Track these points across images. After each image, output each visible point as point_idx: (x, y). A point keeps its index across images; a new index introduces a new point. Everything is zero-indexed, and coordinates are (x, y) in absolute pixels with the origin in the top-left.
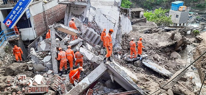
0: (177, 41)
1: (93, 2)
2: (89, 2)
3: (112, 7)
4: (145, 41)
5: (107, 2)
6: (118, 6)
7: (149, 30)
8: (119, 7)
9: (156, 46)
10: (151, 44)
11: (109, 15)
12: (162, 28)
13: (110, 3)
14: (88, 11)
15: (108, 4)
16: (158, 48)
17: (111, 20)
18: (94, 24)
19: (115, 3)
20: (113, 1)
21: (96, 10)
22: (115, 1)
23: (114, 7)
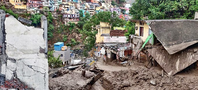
0: (93, 77)
1: (11, 52)
2: (3, 53)
3: (38, 56)
4: (65, 86)
5: (31, 50)
6: (45, 52)
7: (55, 73)
8: (46, 54)
9: (78, 87)
10: (73, 86)
11: (35, 65)
12: (67, 68)
13: (35, 51)
14: (4, 65)
15: (32, 52)
16: (80, 88)
17: (38, 71)
18: (15, 81)
19: (41, 49)
20: (38, 48)
21: (17, 61)
22: (41, 48)
23: (40, 54)
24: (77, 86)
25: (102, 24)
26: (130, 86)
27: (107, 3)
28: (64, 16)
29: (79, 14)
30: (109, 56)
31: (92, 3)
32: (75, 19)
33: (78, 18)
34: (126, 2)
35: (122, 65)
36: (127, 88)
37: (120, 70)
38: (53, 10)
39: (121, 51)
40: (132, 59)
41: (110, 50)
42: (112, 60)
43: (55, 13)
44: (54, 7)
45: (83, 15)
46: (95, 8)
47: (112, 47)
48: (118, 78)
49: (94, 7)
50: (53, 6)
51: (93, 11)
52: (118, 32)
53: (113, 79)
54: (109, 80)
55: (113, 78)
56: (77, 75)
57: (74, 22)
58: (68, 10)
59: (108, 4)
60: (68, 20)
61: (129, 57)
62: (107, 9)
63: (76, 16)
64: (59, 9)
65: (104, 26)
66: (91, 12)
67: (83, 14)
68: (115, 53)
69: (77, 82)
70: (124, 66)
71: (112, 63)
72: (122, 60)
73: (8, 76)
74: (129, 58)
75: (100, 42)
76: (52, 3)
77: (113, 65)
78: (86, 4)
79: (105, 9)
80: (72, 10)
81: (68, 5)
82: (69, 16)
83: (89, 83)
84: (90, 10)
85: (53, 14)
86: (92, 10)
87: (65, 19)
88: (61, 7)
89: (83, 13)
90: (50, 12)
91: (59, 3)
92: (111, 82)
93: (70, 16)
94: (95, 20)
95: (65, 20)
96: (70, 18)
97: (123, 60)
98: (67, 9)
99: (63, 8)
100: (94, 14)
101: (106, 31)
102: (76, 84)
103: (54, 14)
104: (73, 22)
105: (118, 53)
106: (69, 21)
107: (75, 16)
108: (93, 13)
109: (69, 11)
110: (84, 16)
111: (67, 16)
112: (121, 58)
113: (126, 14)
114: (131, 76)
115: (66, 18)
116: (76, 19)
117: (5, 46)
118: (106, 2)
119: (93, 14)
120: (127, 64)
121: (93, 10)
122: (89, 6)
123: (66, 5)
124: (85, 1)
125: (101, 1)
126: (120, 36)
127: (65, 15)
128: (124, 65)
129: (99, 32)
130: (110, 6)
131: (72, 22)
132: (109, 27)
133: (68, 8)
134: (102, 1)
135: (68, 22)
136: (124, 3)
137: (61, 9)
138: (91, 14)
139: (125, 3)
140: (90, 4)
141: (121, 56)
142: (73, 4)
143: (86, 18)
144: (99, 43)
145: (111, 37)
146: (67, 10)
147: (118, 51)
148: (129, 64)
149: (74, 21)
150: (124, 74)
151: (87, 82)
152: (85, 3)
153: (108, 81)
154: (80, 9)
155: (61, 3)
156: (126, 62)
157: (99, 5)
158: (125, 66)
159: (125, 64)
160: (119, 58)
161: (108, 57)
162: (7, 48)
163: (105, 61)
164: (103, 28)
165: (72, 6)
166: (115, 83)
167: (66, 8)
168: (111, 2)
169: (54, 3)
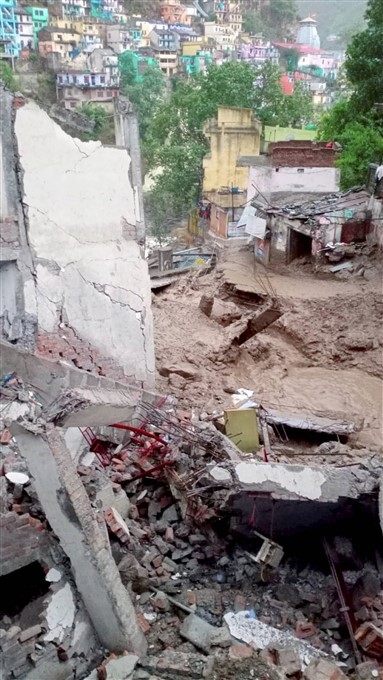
0: (250, 318)
1: (43, 239)
2: (23, 242)
3: (120, 249)
5: (97, 230)
6: (139, 238)
8: (141, 242)
11: (114, 281)
13: (110, 232)
14: (30, 284)
15: (101, 237)
17: (125, 301)
18: (64, 337)
19: (125, 226)
20: (118, 221)
21: (63, 270)
22: (125, 221)
23: (124, 244)
24: (201, 348)
25: (227, 118)
26: (371, 348)
27: (226, 21)
28: (61, 78)
29: (117, 70)
30: (281, 244)
31: (166, 22)
32: (105, 94)
33: (118, 89)
34: (299, 19)
35: (333, 276)
36: (361, 353)
37: (333, 294)
38: (16, 53)
39: (331, 227)
40: (369, 256)
41: (286, 221)
42: (292, 259)
43: (26, 67)
44: (18, 39)
45: (133, 77)
46: (178, 45)
47: (293, 212)
48: (327, 323)
49: (173, 41)
50: (14, 35)
51: (173, 56)
52: (303, 151)
53: (307, 323)
54: (294, 328)
55: (306, 320)
56: (184, 311)
57: (103, 105)
58: (75, 54)
59: (229, 28)
60: (80, 96)
61: (357, 248)
62: (225, 48)
63: (107, 78)
64: (38, 51)
65: (233, 125)
66: (163, 61)
67: (132, 70)
68: (308, 232)
69: (195, 335)
70: (339, 280)
71: (289, 268)
72: (333, 258)
73: (44, 321)
74: (359, 251)
75: (218, 188)
76: (11, 24)
77: (294, 277)
78: (144, 28)
79: (218, 48)
80: (89, 54)
81: (73, 31)
82: (81, 80)
83: (236, 338)
84: (162, 52)
85: (17, 72)
86: (168, 53)
87: (67, 91)
88: (48, 43)
89: (136, 65)
90: (6, 63)
91: (36, 25)
92: (301, 334)
93: (86, 79)
94: (196, 100)
95: (67, 96)
96: (86, 89)
97: (336, 258)
98: (70, 48)
99: (53, 44)
100: (175, 71)
101: (244, 142)
102: (194, 343)
103: (20, 69)
104: (99, 104)
105: (318, 232)
106: (84, 100)
107: (102, 80)
108: (172, 65)
109: (78, 59)
110: (139, 78)
111: (71, 80)
112: (330, 251)
113: (300, 72)
114: (372, 313)
115: (70, 87)
116: (109, 94)
117: (25, 216)
118: (221, 19)
119: (171, 70)
120: (352, 272)
121: (173, 52)
122: (156, 38)
123: (66, 30)
124: (139, 16)
125: (202, 16)
126: (311, 167)
127: (64, 78)
128: (340, 277)
129: (214, 151)
130: (239, 37)
131: (94, 106)
132: (253, 128)
133: (73, 43)
134: (205, 15)
135: (79, 104)
136: (290, 22)
137: (49, 49)
138: (164, 70)
139: (295, 21)
140: (160, 27)
141: (330, 245)
142: (94, 27)
143: (149, 87)
144: (213, 191)
145: (277, 170)
146: (70, 53)
147: (319, 225)
148: (362, 274)
149: (100, 99)
150: (348, 308)
151: (232, 337)
152: (138, 23)
153: (289, 331)
154: (122, 49)
155: (43, 25)
156: (347, 265)
157: (194, 33)
158: (345, 280)
159: (346, 275)
160: (323, 252)
161: (278, 248)
162: (31, 222)
163: (260, 262)
164: (230, 131)
165: (91, 37)
166: (315, 339)
167: (66, 43)
168: (241, 20)
169: (17, 24)
